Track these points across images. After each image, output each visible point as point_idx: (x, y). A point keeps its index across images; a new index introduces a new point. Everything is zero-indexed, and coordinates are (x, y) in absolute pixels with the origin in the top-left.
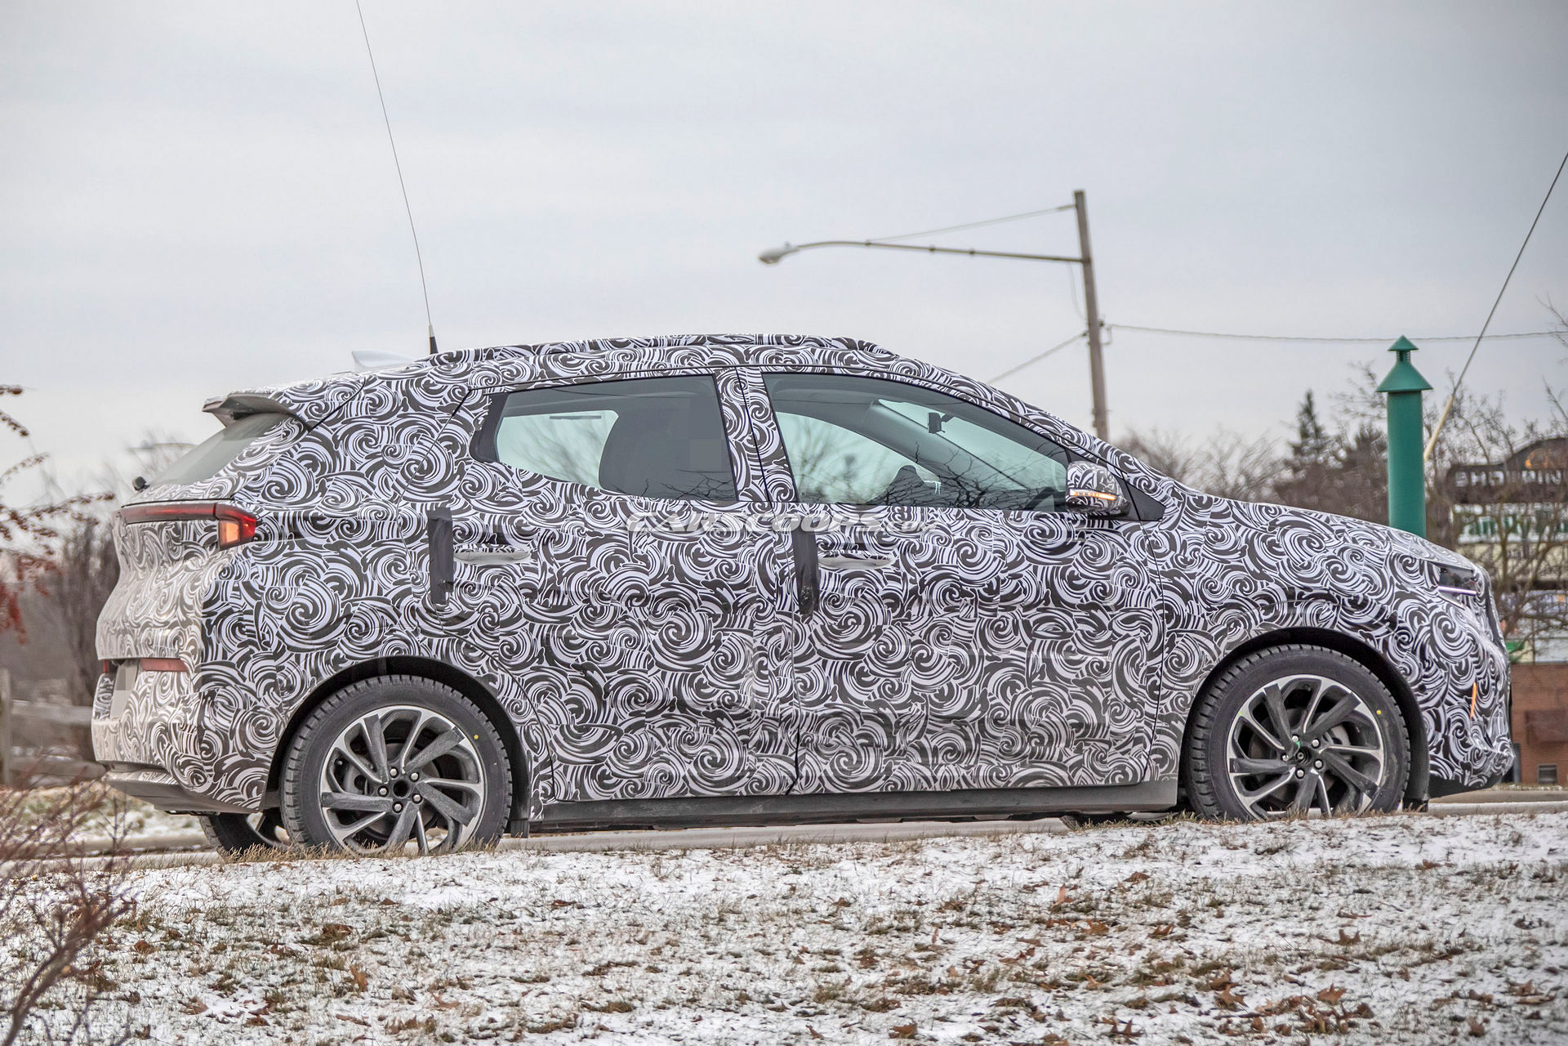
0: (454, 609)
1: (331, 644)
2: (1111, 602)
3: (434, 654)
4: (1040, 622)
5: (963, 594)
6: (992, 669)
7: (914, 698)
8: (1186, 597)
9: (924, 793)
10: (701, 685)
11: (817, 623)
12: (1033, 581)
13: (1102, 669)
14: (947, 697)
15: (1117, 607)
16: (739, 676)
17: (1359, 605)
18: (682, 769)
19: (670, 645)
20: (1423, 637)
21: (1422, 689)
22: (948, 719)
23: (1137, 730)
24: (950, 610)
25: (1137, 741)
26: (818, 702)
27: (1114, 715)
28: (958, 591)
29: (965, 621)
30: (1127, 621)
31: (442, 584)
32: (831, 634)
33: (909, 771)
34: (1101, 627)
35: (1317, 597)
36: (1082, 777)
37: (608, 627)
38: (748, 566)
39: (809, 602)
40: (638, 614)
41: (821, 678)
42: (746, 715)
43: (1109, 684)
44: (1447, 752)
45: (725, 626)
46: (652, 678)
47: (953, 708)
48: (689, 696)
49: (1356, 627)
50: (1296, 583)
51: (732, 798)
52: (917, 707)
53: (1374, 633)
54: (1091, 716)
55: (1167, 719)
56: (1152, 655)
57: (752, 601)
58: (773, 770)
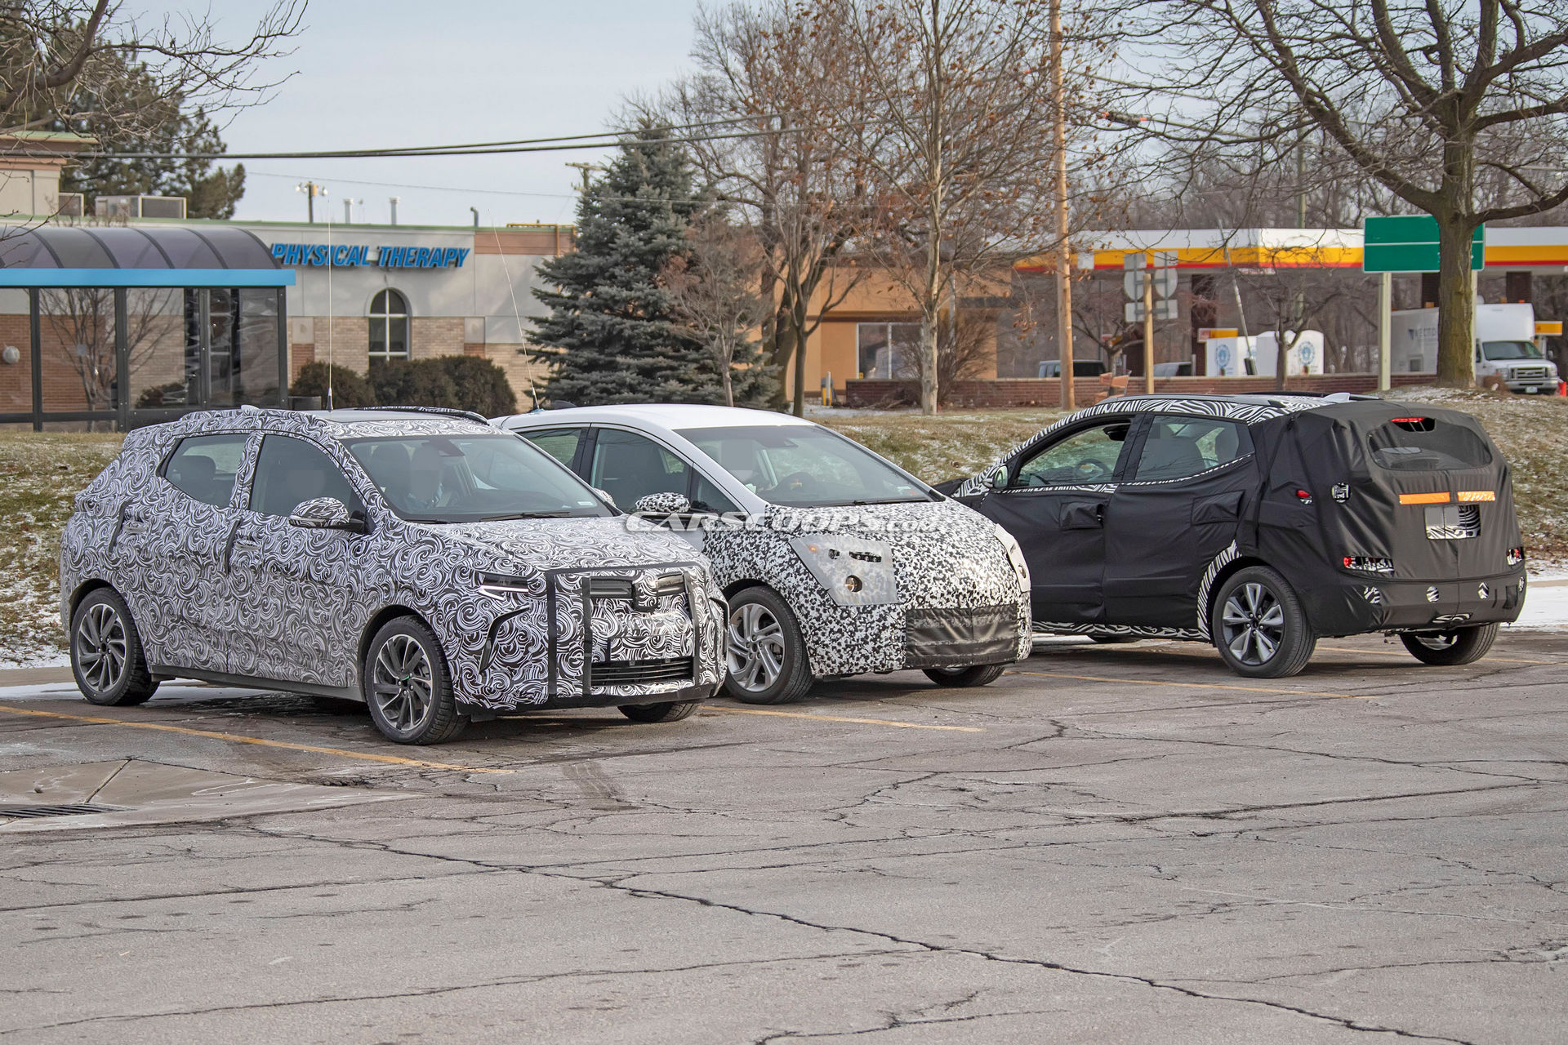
0: (114, 556)
1: (80, 569)
2: (330, 581)
3: (106, 579)
4: (306, 588)
5: (278, 570)
6: (288, 614)
7: (260, 626)
8: (358, 582)
9: (273, 680)
10: (190, 609)
11: (231, 579)
12: (303, 565)
13: (327, 619)
14: (272, 627)
15: (333, 584)
16: (203, 605)
17: (423, 595)
18: (190, 654)
19: (183, 584)
20: (450, 616)
21: (447, 648)
22: (272, 640)
23: (341, 656)
24: (275, 578)
25: (342, 663)
26: (230, 623)
27: (333, 646)
28: (276, 568)
29: (281, 584)
30: (337, 592)
31: (114, 543)
32: (237, 585)
33: (265, 667)
34: (327, 595)
35: (406, 588)
36: (326, 681)
37: (163, 572)
38: (209, 543)
39: (228, 569)
40: (173, 567)
41: (233, 609)
42: (204, 627)
43: (329, 628)
44: (462, 687)
45: (201, 577)
46: (174, 601)
47: (273, 634)
48: (185, 614)
49: (420, 608)
50: (400, 578)
51: (208, 671)
52: (261, 631)
53: (427, 612)
54: (323, 648)
55: (350, 651)
56: (345, 614)
57: (208, 564)
58: (219, 658)
